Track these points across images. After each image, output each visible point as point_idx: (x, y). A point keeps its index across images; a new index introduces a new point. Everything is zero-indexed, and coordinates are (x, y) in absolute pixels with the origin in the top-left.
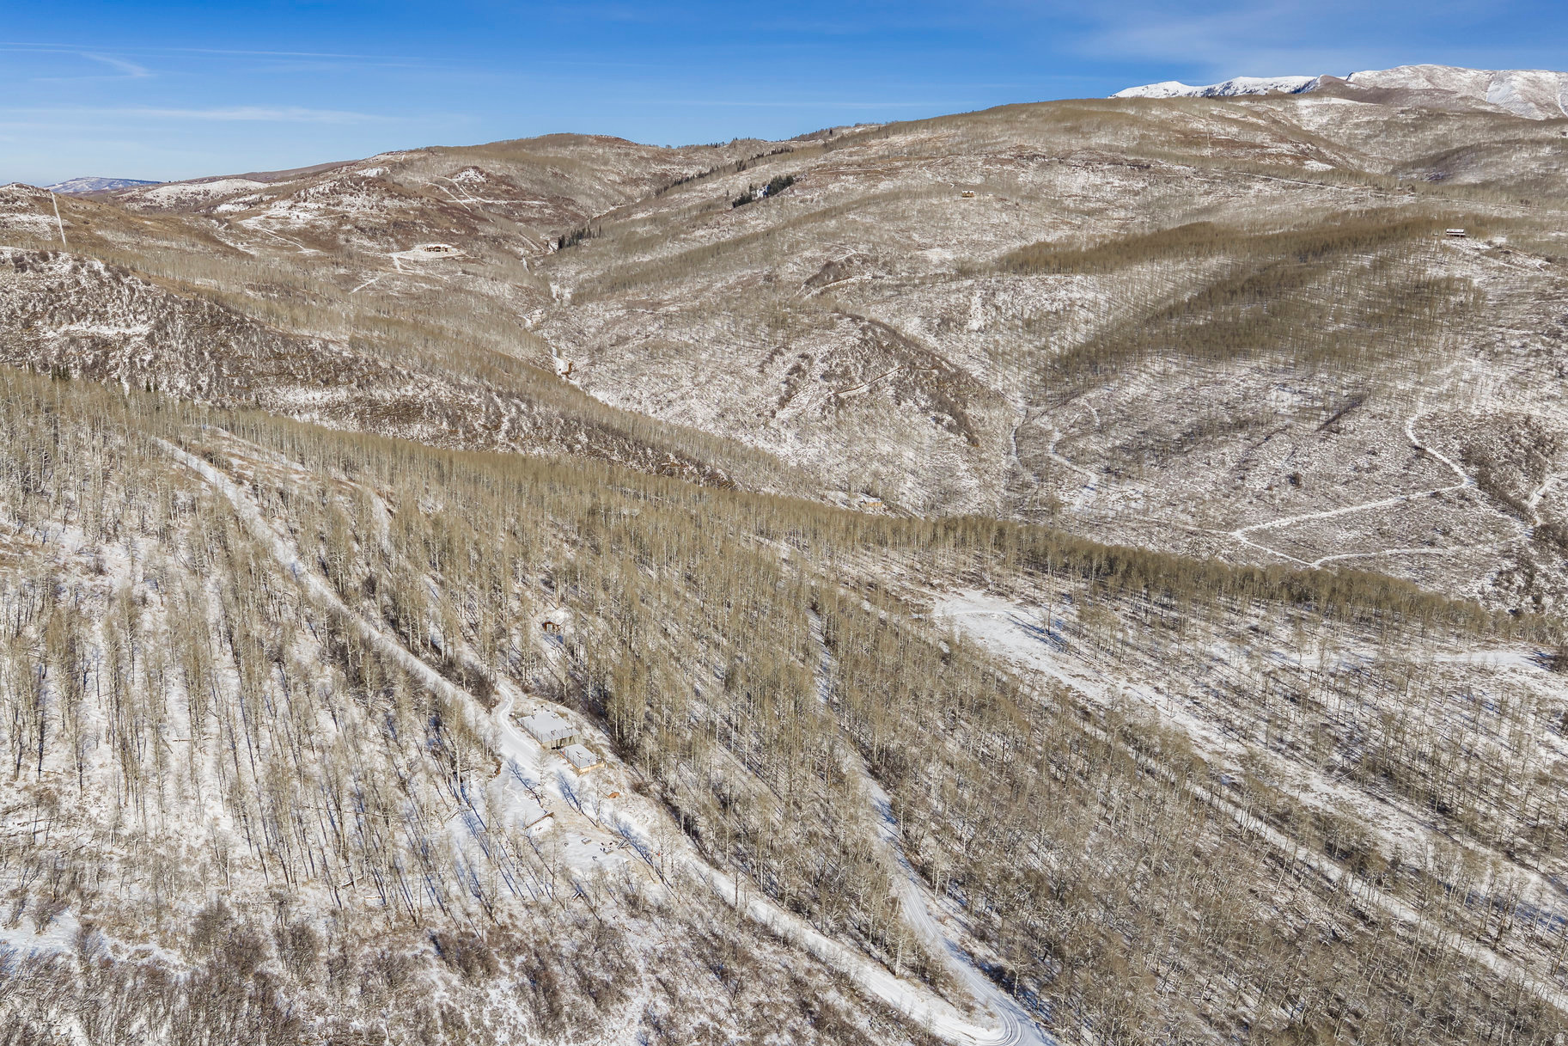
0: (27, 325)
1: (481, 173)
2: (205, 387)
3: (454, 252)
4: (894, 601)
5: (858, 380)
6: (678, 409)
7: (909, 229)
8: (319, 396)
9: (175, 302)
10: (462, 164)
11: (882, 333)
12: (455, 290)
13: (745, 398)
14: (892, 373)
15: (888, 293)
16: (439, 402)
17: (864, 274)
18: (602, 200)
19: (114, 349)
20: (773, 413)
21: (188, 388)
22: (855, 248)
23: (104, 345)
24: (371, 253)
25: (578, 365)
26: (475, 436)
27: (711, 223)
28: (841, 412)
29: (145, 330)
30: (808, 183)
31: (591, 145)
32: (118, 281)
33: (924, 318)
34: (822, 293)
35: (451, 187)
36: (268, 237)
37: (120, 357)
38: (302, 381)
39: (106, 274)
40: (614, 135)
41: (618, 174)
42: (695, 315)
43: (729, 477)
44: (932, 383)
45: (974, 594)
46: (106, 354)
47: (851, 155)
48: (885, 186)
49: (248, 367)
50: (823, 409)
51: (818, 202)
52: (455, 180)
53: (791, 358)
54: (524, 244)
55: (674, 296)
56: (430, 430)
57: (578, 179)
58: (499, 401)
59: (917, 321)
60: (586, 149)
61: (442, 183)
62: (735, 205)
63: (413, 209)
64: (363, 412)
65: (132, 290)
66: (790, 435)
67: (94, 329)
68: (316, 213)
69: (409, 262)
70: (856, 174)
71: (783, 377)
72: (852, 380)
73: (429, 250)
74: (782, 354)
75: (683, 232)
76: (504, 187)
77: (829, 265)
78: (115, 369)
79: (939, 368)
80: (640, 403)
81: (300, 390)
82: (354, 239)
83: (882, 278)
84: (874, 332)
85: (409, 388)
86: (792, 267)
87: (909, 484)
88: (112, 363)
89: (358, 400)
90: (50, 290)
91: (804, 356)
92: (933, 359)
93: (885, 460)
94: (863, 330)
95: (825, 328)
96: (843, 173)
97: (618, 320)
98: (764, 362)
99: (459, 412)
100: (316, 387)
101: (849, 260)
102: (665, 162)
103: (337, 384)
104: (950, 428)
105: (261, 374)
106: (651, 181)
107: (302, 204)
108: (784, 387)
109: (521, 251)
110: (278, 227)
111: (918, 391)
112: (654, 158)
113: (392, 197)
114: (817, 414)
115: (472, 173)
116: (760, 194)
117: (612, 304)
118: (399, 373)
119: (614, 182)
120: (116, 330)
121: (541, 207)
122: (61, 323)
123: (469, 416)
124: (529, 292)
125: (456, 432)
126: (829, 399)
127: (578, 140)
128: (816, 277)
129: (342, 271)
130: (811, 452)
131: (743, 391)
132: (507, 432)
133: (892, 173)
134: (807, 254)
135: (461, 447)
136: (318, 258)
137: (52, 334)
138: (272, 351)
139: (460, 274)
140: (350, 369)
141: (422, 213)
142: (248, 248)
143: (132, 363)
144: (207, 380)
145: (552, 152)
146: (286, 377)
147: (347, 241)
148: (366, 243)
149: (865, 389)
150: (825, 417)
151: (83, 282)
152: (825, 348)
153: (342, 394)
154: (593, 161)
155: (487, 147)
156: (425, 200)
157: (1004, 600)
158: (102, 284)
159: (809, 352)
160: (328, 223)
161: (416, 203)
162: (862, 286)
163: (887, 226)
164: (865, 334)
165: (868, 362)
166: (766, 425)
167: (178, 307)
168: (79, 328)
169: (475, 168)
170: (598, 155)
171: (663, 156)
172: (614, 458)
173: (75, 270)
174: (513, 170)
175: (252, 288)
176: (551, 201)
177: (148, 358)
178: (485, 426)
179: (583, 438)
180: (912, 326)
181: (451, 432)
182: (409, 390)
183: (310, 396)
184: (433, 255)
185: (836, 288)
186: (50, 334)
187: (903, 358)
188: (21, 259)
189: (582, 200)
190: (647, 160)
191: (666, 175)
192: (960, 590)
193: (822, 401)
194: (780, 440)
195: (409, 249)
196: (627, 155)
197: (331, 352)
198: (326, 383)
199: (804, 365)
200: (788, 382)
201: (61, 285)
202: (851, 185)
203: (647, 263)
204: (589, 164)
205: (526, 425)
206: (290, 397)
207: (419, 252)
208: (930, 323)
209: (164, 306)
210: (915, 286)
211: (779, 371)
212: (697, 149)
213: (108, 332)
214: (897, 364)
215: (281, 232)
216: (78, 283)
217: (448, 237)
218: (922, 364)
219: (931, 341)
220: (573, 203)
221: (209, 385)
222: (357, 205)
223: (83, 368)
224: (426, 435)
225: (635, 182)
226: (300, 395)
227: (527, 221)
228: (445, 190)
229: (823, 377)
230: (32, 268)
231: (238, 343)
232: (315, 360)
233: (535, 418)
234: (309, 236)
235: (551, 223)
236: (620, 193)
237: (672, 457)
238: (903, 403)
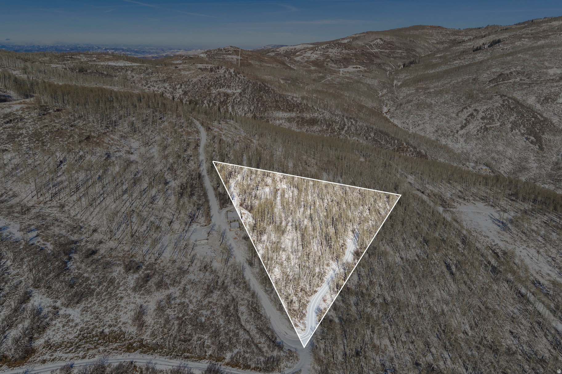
0: (209, 88)
1: (382, 40)
2: (252, 109)
3: (362, 68)
4: (444, 203)
5: (496, 120)
6: (421, 127)
7: (544, 61)
8: (286, 115)
9: (250, 82)
10: (376, 37)
11: (512, 102)
12: (357, 82)
13: (448, 125)
14: (512, 119)
15: (524, 86)
16: (325, 119)
17: (516, 78)
18: (427, 50)
19: (230, 97)
20: (458, 131)
21: (247, 110)
22: (516, 68)
23: (227, 95)
24: (333, 69)
25: (392, 110)
26: (334, 132)
27: (462, 58)
28: (485, 133)
29: (239, 91)
30: (507, 42)
31: (428, 29)
32: (236, 76)
33: (537, 97)
34: (495, 86)
35: (370, 45)
36: (302, 63)
37: (230, 99)
38: (282, 110)
39: (233, 73)
40: (438, 25)
41: (436, 40)
42: (439, 93)
43: (426, 153)
44: (530, 123)
45: (481, 205)
46: (227, 98)
47: (531, 30)
48: (541, 42)
49: (267, 104)
50: (478, 131)
51: (509, 49)
52: (372, 43)
53: (470, 110)
54: (390, 66)
55: (434, 86)
56: (320, 128)
57: (419, 42)
58: (346, 120)
59: (534, 98)
60: (426, 31)
61: (367, 44)
62: (474, 51)
63: (352, 53)
64: (299, 121)
65: (239, 79)
66: (462, 140)
67: (226, 90)
68: (319, 55)
69: (345, 72)
70: (529, 38)
71: (465, 118)
72: (493, 120)
73: (354, 68)
74: (467, 109)
75: (450, 62)
76: (389, 45)
77: (501, 74)
78: (229, 103)
79: (536, 118)
80: (408, 124)
81: (281, 113)
82: (329, 64)
83: (524, 80)
84: (508, 102)
85: (316, 114)
86: (485, 75)
87: (507, 163)
88: (228, 101)
89: (298, 117)
90: (217, 78)
91: (475, 110)
92: (533, 114)
93: (498, 153)
94: (504, 101)
95: (488, 100)
96: (523, 38)
97: (412, 94)
98: (459, 112)
99: (331, 123)
100: (286, 112)
101: (511, 73)
102: (456, 35)
103: (293, 111)
104: (532, 142)
105: (271, 107)
106: (449, 42)
107: (316, 52)
108: (464, 122)
109: (388, 68)
110: (306, 60)
111: (522, 126)
112: (452, 34)
113: (346, 49)
114: (475, 133)
115: (378, 41)
116: (486, 46)
117: (411, 88)
118: (314, 109)
119: (434, 43)
120: (232, 91)
121: (402, 52)
122: (218, 88)
123: (334, 124)
124: (384, 83)
125: (328, 130)
126: (481, 127)
127: (423, 27)
128: (494, 79)
129: (321, 75)
130: (469, 147)
131: (448, 122)
132: (346, 131)
133: (546, 37)
134: (494, 70)
135: (328, 135)
136: (315, 70)
137: (214, 91)
138: (275, 99)
139: (361, 76)
140: (298, 107)
141: (355, 55)
142: (294, 67)
143: (234, 101)
144: (253, 107)
145: (412, 32)
146: (278, 108)
147: (327, 64)
148: (333, 65)
149: (498, 124)
150: (478, 134)
151: (226, 76)
152: (485, 107)
153: (293, 115)
154: (427, 35)
155: (388, 31)
156: (357, 50)
157: (492, 208)
158: (231, 76)
159: (478, 109)
160: (323, 58)
161: (354, 52)
162: (515, 83)
163: (534, 59)
164: (504, 102)
165: (502, 113)
166: (453, 135)
167: (251, 84)
168: (222, 90)
169: (380, 39)
170: (430, 33)
171: (456, 33)
172: (382, 143)
173: (225, 72)
174: (394, 39)
175: (283, 79)
176: (406, 50)
177: (238, 100)
178: (338, 128)
179: (372, 135)
180: (531, 100)
181: (326, 130)
182: (316, 115)
183: (283, 115)
184: (355, 69)
185: (502, 84)
186: (214, 92)
187: (518, 113)
188: (212, 68)
189: (418, 50)
190: (449, 34)
191: (455, 40)
192: (476, 203)
193: (478, 128)
194: (457, 142)
195: (347, 67)
196: (441, 32)
197: (294, 100)
198: (290, 111)
199: (475, 114)
200: (466, 120)
201: (220, 76)
202: (527, 42)
203: (431, 73)
204: (425, 36)
205: (353, 129)
206: (277, 115)
207: (351, 69)
208: (539, 99)
209: (246, 84)
210: (538, 84)
211: (464, 115)
212: (471, 29)
213: (229, 91)
214: (515, 115)
215: (307, 62)
216: (225, 76)
217: (362, 63)
218: (527, 116)
219: (538, 106)
220: (415, 51)
221: (254, 109)
222: (333, 52)
223: (220, 102)
224: (317, 130)
225: (442, 43)
226: (281, 114)
227: (395, 58)
228: (368, 47)
229: (481, 118)
230: (214, 72)
231: (266, 96)
232: (288, 103)
233: (356, 127)
234: (315, 63)
235: (404, 58)
236: (435, 47)
237: (405, 144)
238: (514, 131)
